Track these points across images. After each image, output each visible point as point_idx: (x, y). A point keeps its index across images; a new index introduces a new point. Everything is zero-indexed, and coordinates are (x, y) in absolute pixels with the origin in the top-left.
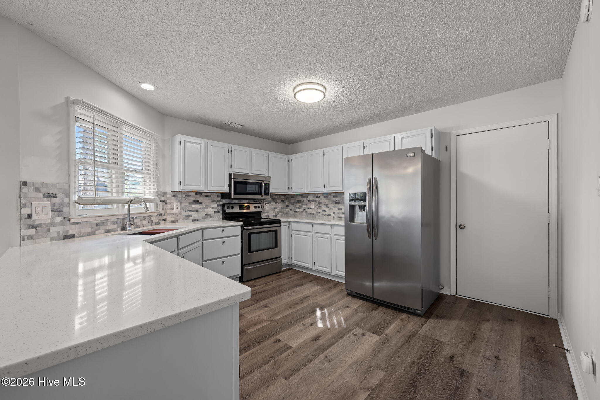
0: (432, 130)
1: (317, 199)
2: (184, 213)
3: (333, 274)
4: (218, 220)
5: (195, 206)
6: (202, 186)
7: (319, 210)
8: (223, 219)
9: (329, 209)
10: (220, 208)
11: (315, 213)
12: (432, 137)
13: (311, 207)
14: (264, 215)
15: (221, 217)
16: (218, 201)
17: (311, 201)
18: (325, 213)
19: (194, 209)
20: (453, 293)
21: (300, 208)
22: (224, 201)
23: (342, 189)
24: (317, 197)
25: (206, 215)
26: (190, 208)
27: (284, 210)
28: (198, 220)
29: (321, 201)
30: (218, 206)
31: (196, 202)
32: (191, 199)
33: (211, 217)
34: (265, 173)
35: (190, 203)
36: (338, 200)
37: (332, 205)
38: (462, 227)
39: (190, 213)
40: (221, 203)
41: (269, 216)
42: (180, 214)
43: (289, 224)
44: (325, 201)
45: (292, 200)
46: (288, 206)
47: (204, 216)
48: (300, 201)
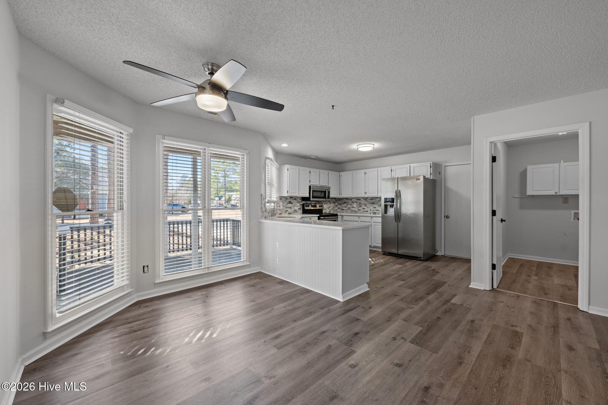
0: (430, 163)
1: (358, 201)
2: (285, 209)
3: (372, 246)
4: (300, 214)
5: (290, 205)
6: (297, 194)
7: (360, 209)
8: (303, 213)
9: (367, 208)
10: (301, 206)
11: (357, 210)
12: (431, 167)
13: (354, 206)
14: (324, 211)
15: (302, 212)
16: (300, 202)
17: (354, 202)
18: (364, 210)
19: (289, 207)
20: (443, 254)
21: (346, 207)
22: (303, 202)
23: (377, 195)
24: (358, 200)
25: (294, 210)
26: (287, 206)
27: (335, 208)
28: (291, 214)
29: (361, 202)
30: (300, 205)
31: (290, 203)
32: (288, 200)
33: (297, 212)
34: (327, 184)
35: (287, 203)
36: (374, 202)
37: (369, 205)
38: (447, 217)
39: (287, 209)
40: (302, 203)
41: (326, 212)
42: (283, 209)
43: (342, 217)
44: (365, 202)
45: (340, 202)
46: (337, 206)
47: (294, 211)
48: (346, 202)
